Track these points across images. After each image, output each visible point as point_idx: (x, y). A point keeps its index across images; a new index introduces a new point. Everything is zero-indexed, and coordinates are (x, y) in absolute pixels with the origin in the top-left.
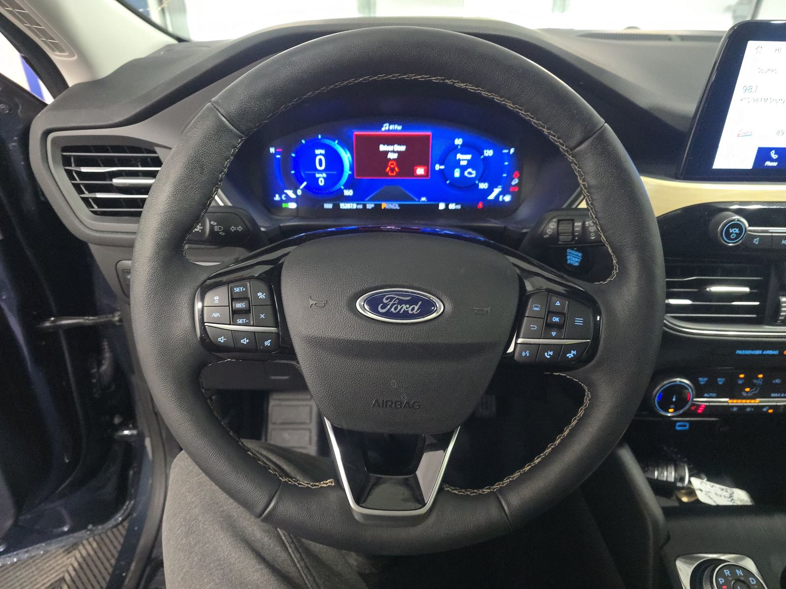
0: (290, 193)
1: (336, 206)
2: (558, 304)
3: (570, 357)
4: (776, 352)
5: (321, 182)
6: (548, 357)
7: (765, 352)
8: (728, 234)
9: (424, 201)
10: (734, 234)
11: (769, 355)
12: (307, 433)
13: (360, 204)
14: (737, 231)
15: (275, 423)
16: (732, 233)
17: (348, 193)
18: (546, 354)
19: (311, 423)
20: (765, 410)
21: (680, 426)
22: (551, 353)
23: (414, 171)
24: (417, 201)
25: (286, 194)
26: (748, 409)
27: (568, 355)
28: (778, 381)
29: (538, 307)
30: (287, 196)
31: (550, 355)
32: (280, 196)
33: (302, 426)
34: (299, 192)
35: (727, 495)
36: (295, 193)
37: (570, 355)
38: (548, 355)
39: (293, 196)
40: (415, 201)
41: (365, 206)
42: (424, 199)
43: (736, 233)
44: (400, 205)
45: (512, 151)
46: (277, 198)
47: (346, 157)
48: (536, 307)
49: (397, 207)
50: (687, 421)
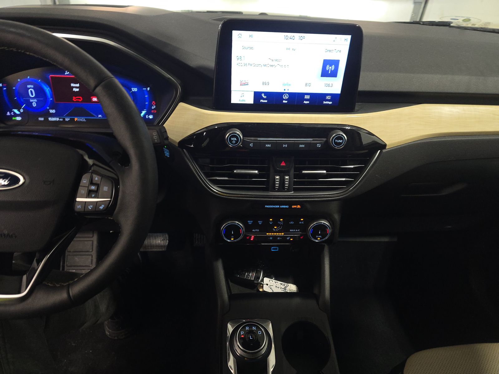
0: (16, 111)
1: (46, 119)
2: (96, 179)
3: (101, 209)
4: (287, 207)
5: (34, 105)
6: (90, 208)
7: (281, 207)
8: (231, 141)
9: (101, 117)
10: (234, 141)
11: (283, 208)
12: (90, 257)
13: (61, 118)
14: (235, 139)
15: (70, 252)
16: (233, 140)
17: (52, 111)
18: (89, 207)
19: (92, 251)
20: (288, 239)
21: (273, 249)
22: (92, 206)
23: (91, 100)
24: (97, 117)
25: (13, 111)
26: (279, 238)
27: (100, 207)
28: (292, 223)
29: (85, 180)
30: (14, 113)
31: (91, 207)
32: (10, 113)
33: (87, 253)
34: (22, 111)
35: (283, 287)
36: (19, 111)
37: (101, 208)
38: (90, 207)
39: (17, 112)
40: (95, 117)
41: (64, 119)
42: (100, 116)
43: (235, 140)
44: (86, 119)
45: (148, 89)
46: (8, 114)
47: (47, 90)
48: (84, 180)
49: (84, 120)
50: (277, 246)
